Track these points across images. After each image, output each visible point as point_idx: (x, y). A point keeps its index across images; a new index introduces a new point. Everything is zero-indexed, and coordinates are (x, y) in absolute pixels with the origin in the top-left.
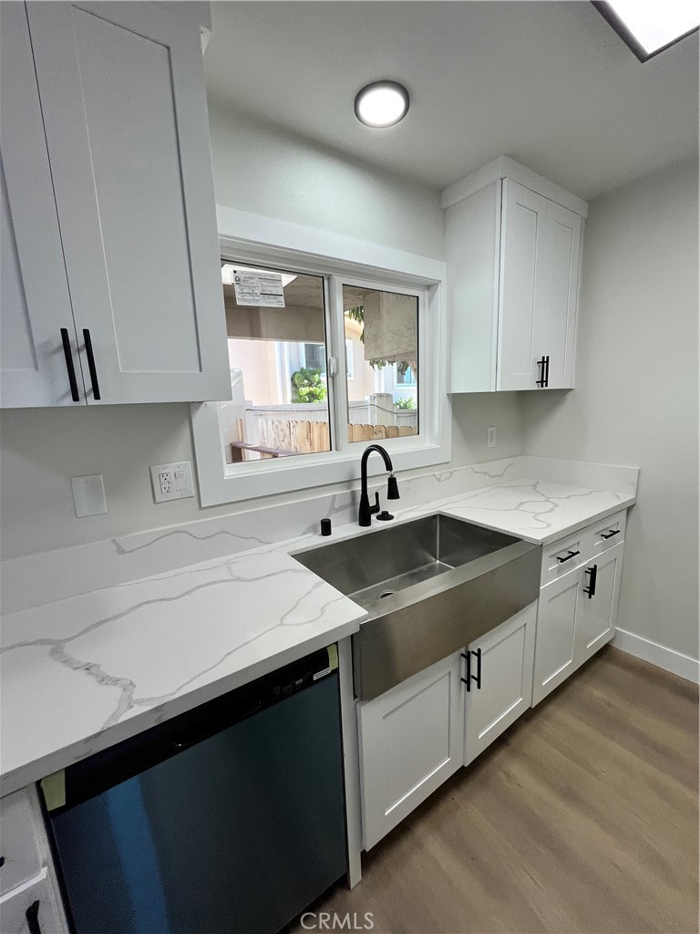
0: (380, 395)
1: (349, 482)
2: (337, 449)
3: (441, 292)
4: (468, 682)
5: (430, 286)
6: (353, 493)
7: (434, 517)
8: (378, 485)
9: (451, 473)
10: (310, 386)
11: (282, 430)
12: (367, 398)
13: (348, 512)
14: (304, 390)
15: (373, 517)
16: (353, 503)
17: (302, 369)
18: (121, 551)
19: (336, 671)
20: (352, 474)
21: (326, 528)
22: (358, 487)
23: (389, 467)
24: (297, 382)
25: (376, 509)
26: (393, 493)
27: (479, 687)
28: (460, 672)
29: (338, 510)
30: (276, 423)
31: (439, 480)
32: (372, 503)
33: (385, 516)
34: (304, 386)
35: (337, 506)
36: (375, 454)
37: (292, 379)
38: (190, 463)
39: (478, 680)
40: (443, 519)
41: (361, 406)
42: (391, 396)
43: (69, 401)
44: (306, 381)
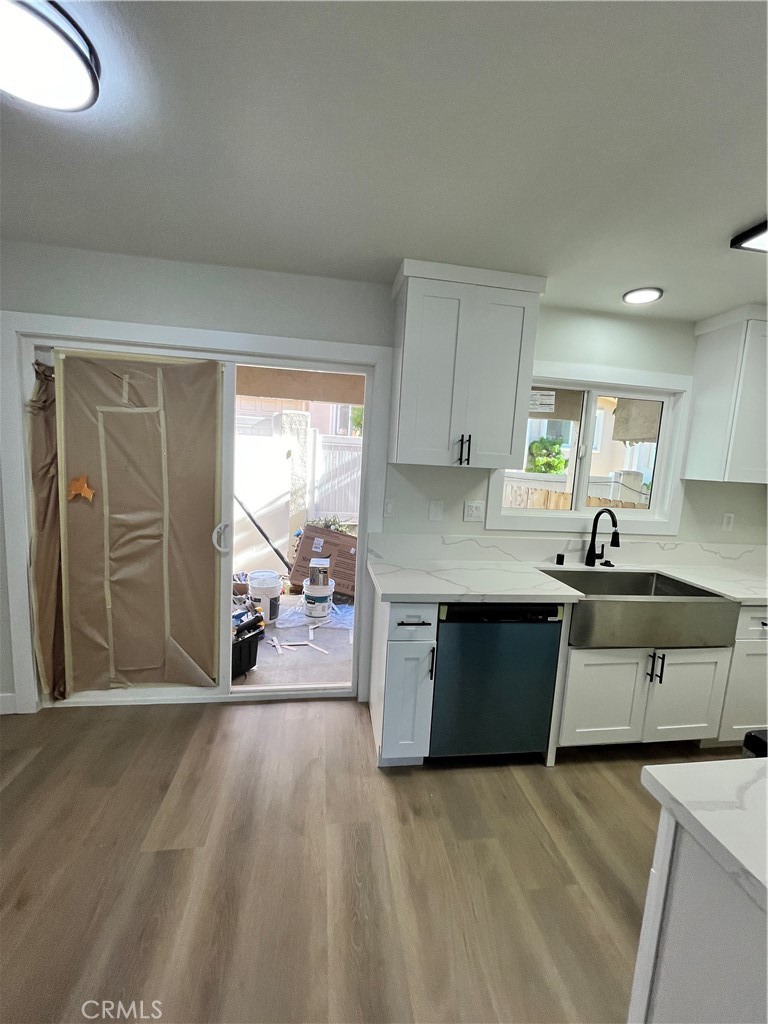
0: (628, 473)
1: (582, 534)
2: (576, 510)
3: (685, 401)
4: (651, 676)
5: (675, 394)
6: (584, 542)
7: (652, 574)
8: (604, 540)
9: (677, 545)
10: (548, 456)
11: (520, 495)
12: (611, 475)
13: (578, 554)
14: (542, 460)
15: (598, 562)
16: (583, 549)
17: (542, 439)
18: (444, 542)
19: (560, 622)
20: (585, 527)
21: (560, 559)
22: (589, 539)
23: (615, 524)
24: (534, 451)
25: (601, 556)
26: (615, 542)
27: (661, 682)
28: (646, 668)
29: (571, 551)
30: (515, 488)
31: (663, 548)
32: (598, 551)
33: (607, 564)
34: (541, 455)
35: (570, 547)
36: (605, 517)
37: (530, 448)
38: (484, 502)
39: (661, 677)
40: (659, 576)
41: (603, 482)
42: (642, 475)
43: (457, 465)
44: (545, 451)
